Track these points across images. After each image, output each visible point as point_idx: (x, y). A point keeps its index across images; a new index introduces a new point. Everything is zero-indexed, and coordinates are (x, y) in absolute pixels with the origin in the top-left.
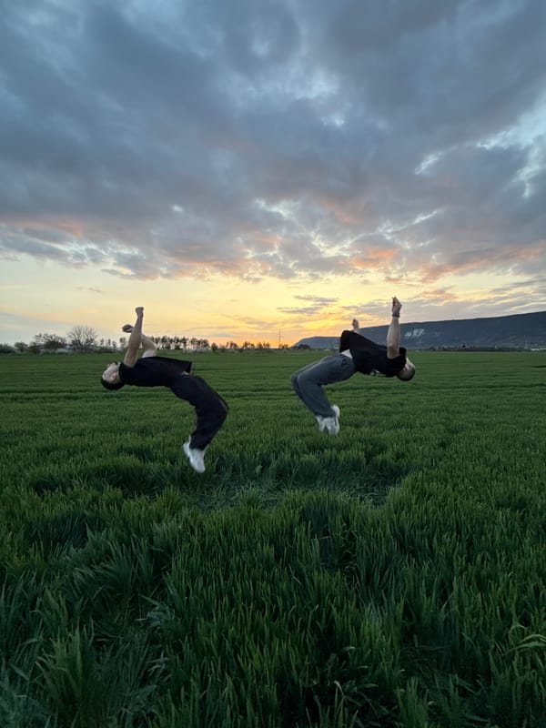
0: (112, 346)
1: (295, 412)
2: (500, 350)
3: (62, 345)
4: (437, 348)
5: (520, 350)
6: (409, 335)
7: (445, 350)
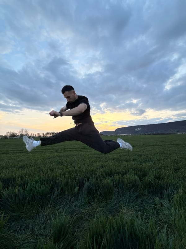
0: (35, 136)
1: (98, 156)
2: (167, 134)
3: (16, 136)
4: (146, 134)
5: (174, 134)
6: (136, 130)
7: (149, 134)
